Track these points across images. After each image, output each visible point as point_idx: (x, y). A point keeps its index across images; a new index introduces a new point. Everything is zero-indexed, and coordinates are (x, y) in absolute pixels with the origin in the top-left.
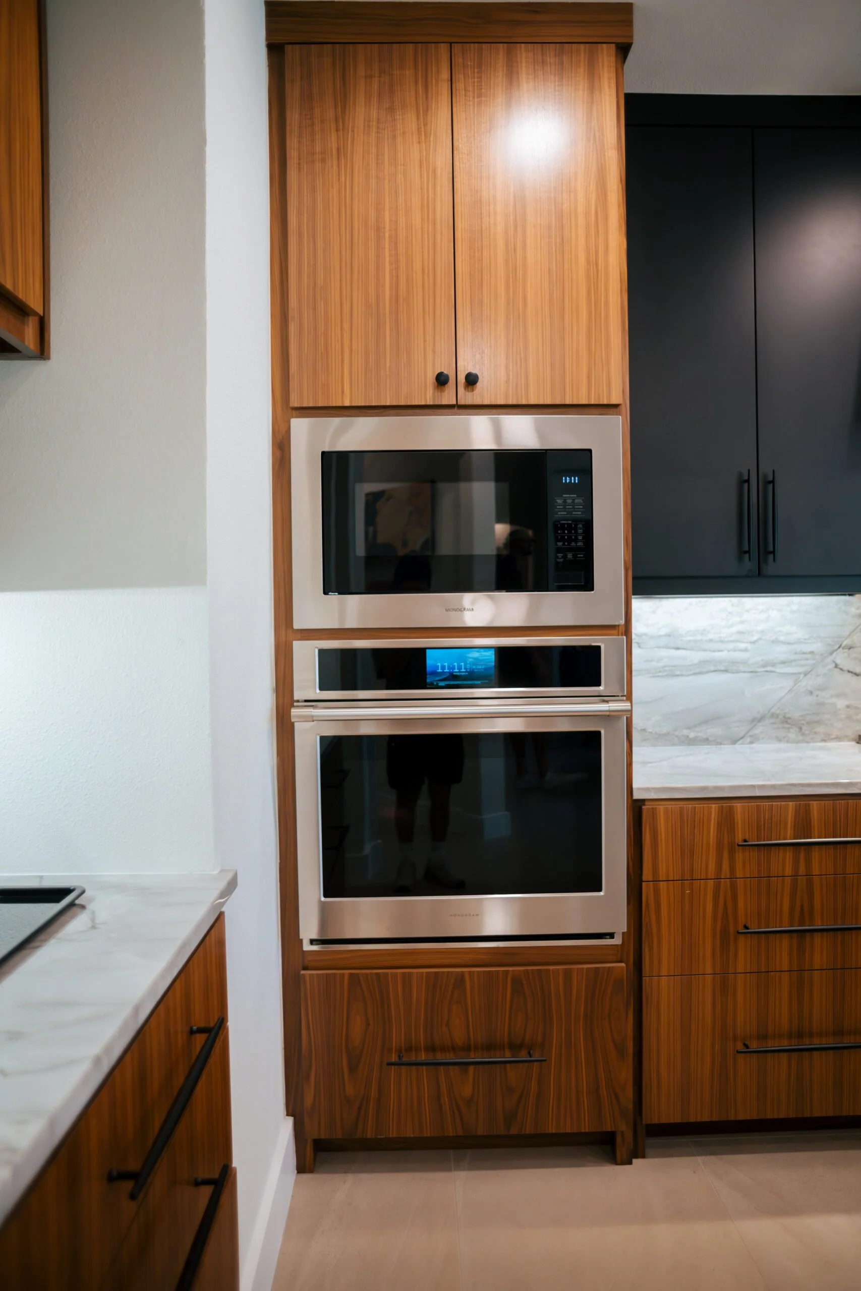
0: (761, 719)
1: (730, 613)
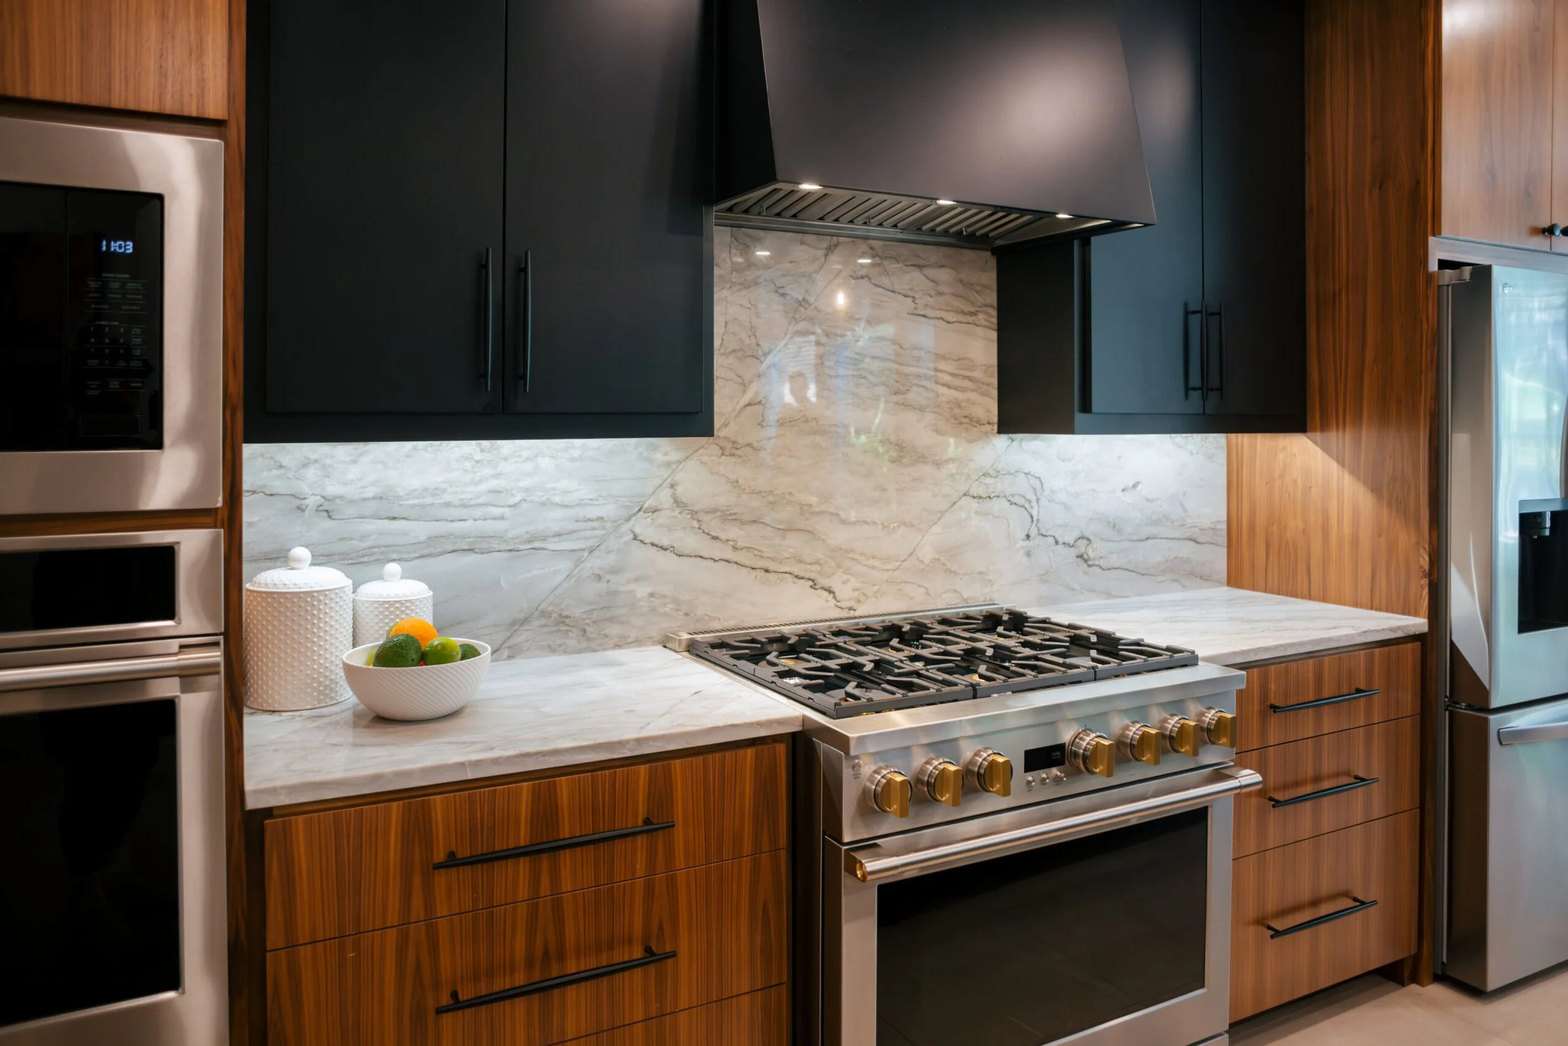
0: (525, 621)
1: (477, 462)
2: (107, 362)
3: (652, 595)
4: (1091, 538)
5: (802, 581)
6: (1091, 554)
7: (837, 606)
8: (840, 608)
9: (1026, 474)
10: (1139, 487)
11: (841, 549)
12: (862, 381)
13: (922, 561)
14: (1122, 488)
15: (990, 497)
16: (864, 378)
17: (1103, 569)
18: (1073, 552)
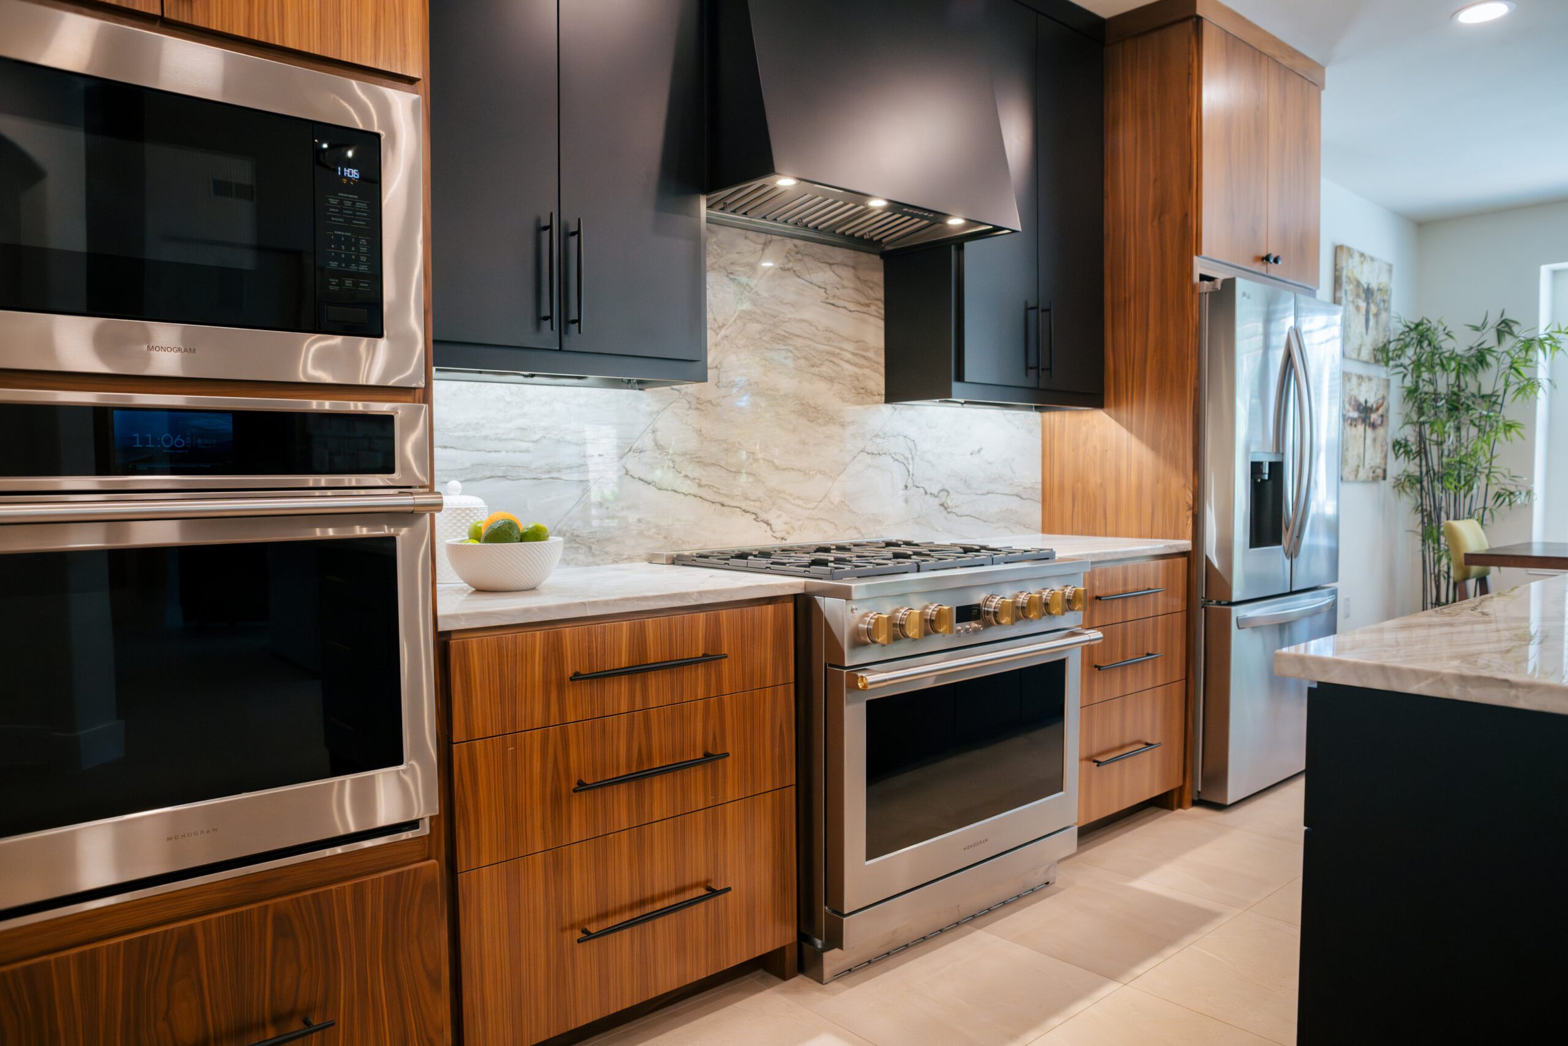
1: (508, 403)
2: (343, 265)
3: (639, 521)
4: (950, 491)
5: (748, 514)
6: (950, 503)
7: (773, 536)
8: (775, 537)
9: (905, 437)
10: (982, 452)
11: (775, 490)
12: (789, 354)
13: (832, 503)
14: (970, 452)
15: (880, 455)
16: (791, 352)
17: (958, 516)
18: (937, 501)
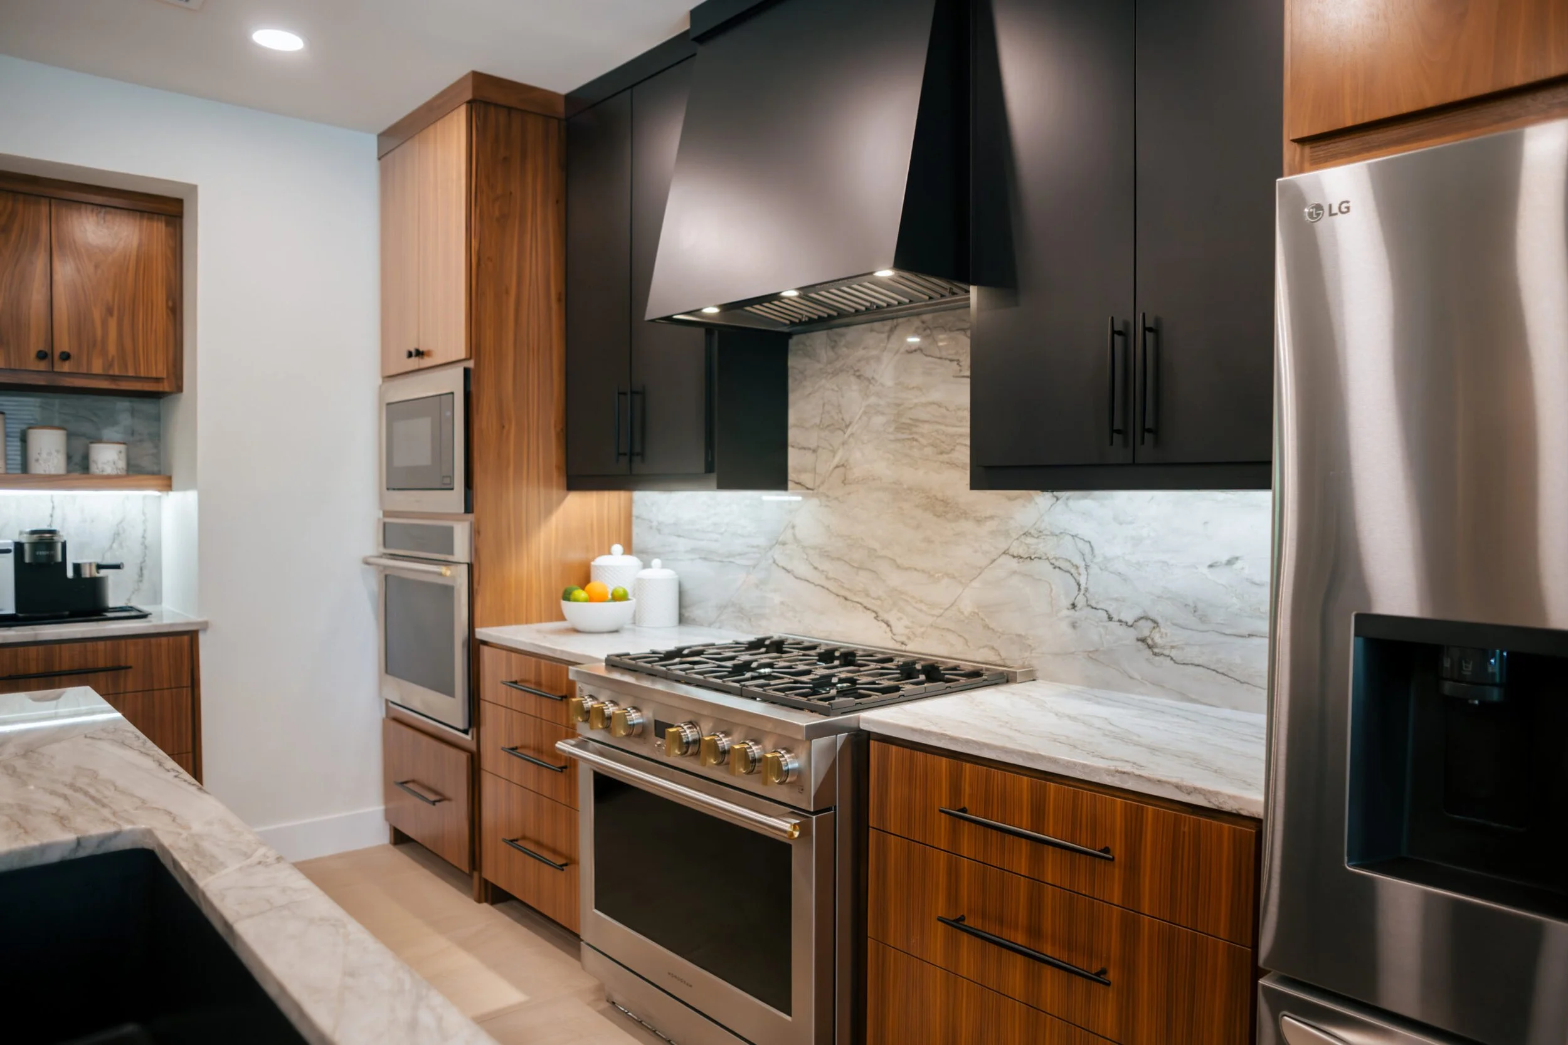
4: (1159, 620)
5: (868, 612)
6: (1158, 639)
7: (893, 639)
8: (895, 640)
9: (1073, 536)
10: (1238, 565)
11: (896, 590)
12: (915, 443)
13: (962, 613)
14: (1210, 563)
15: (1031, 558)
16: (916, 440)
17: (1175, 662)
18: (1132, 634)
